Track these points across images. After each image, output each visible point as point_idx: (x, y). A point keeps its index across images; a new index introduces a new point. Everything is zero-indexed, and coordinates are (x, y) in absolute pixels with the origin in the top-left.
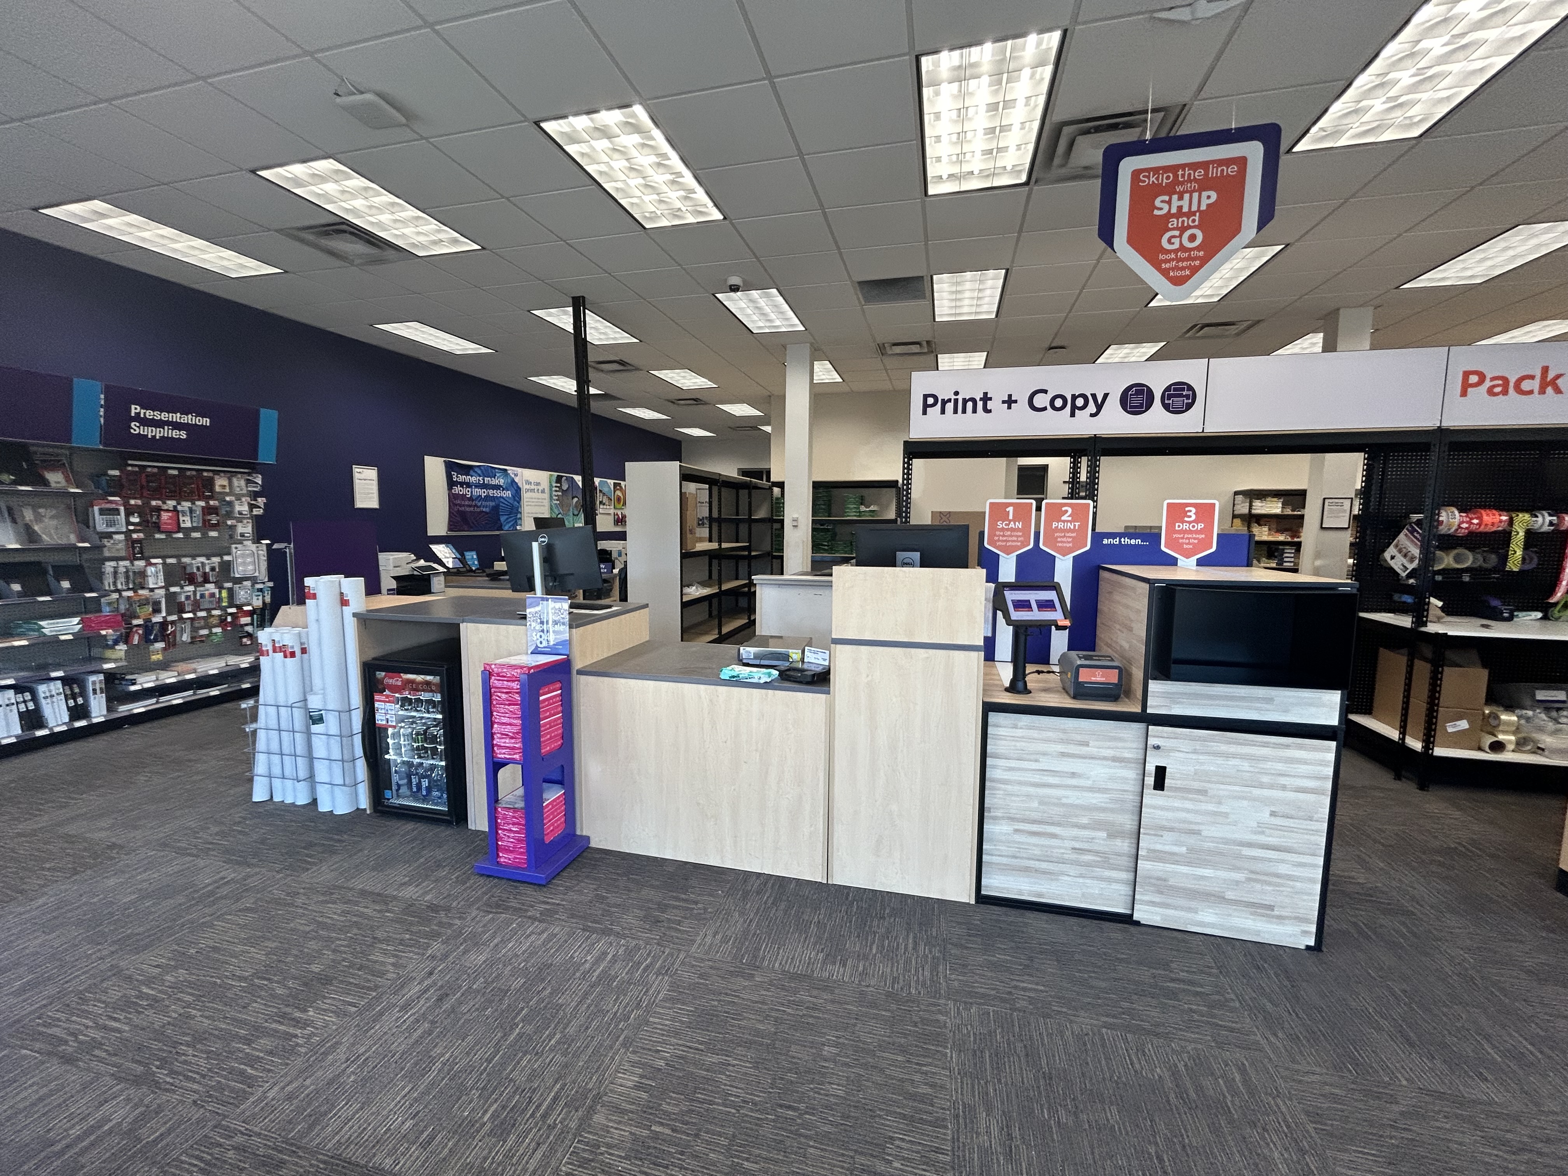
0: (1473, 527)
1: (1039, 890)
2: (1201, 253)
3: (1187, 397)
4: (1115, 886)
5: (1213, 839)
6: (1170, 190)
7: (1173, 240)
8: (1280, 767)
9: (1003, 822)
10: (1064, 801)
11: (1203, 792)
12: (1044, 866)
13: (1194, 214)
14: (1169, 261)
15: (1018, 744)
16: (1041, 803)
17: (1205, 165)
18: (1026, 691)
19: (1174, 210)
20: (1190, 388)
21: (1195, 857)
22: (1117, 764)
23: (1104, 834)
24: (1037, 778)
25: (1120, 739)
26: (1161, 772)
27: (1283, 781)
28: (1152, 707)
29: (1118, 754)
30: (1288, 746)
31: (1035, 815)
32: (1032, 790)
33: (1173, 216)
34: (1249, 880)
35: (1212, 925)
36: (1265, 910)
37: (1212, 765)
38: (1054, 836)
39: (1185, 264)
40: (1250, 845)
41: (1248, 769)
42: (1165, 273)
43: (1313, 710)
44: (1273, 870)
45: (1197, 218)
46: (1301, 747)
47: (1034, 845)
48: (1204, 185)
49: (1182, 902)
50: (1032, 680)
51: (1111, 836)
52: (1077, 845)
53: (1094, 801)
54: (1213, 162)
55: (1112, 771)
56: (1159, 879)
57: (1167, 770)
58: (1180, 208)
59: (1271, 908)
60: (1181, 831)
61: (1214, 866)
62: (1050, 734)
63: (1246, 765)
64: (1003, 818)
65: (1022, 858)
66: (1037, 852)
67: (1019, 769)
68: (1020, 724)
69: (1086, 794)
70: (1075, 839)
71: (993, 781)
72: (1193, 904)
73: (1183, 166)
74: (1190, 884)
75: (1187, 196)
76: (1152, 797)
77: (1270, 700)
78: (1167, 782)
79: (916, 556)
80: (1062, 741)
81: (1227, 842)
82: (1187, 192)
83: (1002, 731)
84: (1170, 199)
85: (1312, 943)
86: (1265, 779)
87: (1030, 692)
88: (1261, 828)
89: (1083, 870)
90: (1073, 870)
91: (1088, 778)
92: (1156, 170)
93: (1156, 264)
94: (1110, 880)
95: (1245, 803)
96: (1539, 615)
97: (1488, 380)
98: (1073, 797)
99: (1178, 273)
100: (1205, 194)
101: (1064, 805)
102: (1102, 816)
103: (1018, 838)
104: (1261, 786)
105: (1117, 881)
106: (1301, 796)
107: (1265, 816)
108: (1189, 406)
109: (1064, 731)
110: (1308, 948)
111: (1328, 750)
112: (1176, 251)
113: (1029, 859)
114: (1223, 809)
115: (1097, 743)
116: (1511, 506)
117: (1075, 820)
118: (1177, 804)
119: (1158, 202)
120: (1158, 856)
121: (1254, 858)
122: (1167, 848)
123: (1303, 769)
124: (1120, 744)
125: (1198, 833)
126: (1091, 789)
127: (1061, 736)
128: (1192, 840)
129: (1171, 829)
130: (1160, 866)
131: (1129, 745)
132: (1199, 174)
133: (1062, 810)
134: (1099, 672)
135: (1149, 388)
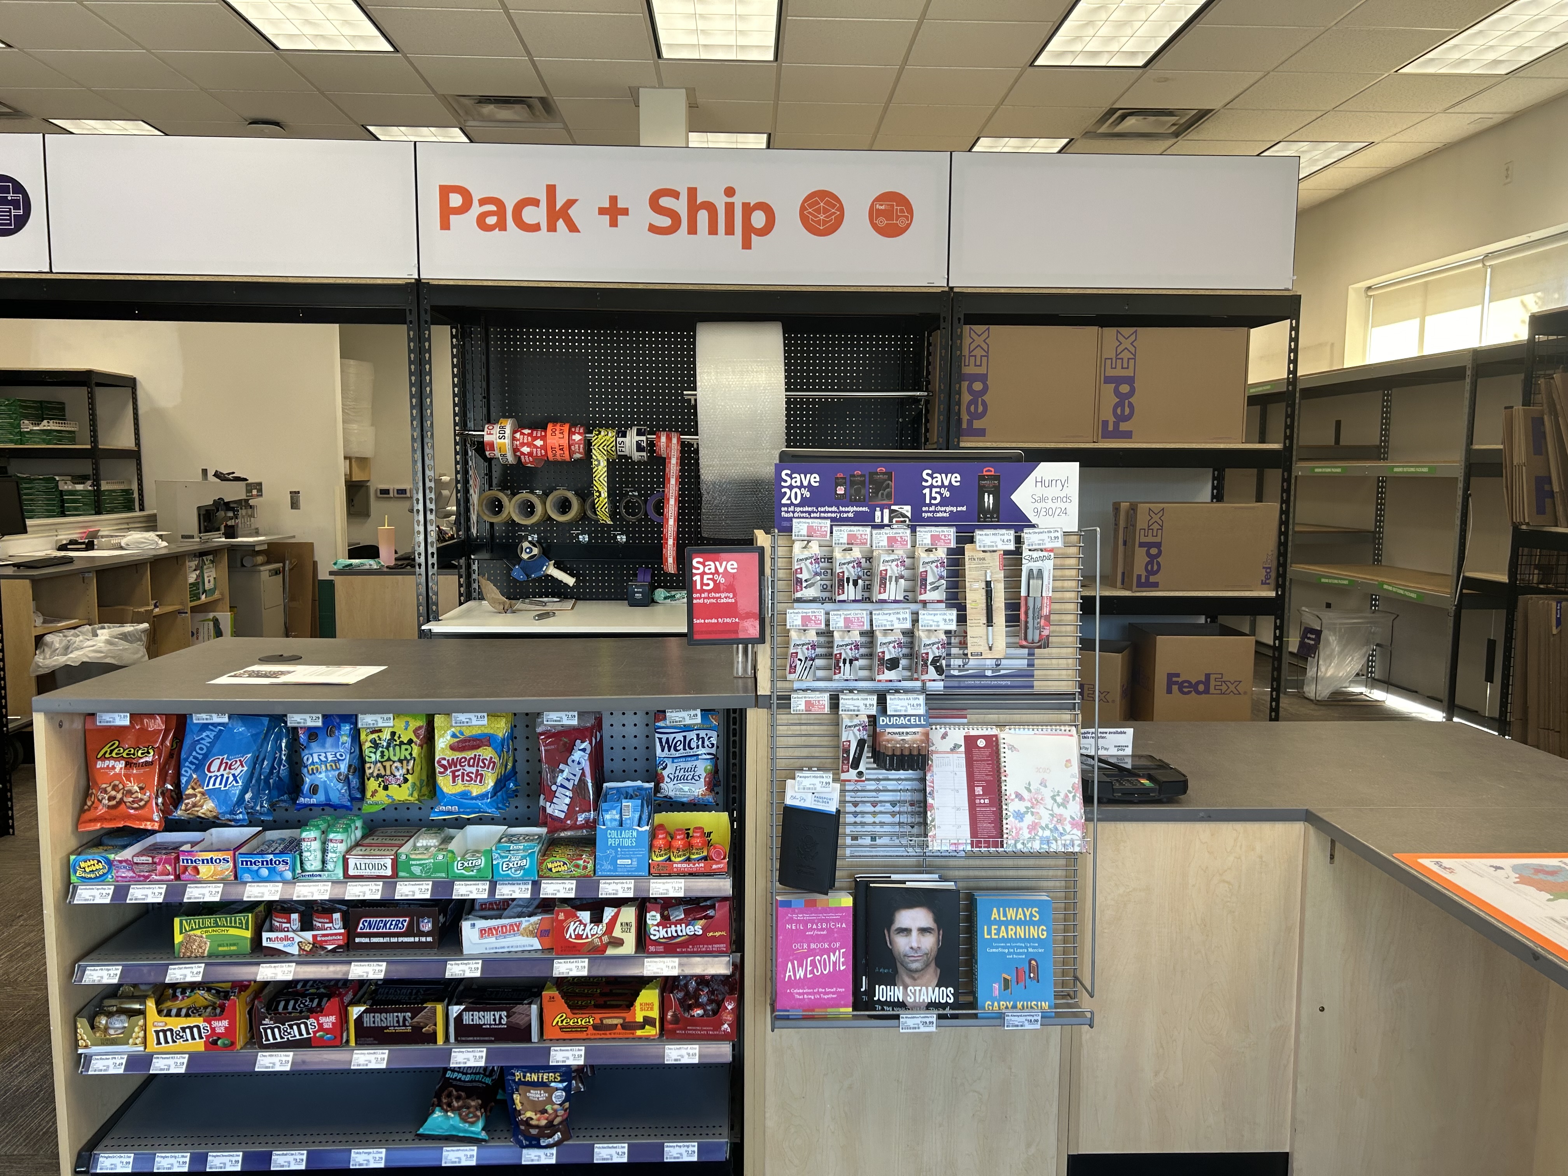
0: (539, 453)
3: (15, 204)
20: (19, 188)
97: (476, 203)
108: (21, 222)
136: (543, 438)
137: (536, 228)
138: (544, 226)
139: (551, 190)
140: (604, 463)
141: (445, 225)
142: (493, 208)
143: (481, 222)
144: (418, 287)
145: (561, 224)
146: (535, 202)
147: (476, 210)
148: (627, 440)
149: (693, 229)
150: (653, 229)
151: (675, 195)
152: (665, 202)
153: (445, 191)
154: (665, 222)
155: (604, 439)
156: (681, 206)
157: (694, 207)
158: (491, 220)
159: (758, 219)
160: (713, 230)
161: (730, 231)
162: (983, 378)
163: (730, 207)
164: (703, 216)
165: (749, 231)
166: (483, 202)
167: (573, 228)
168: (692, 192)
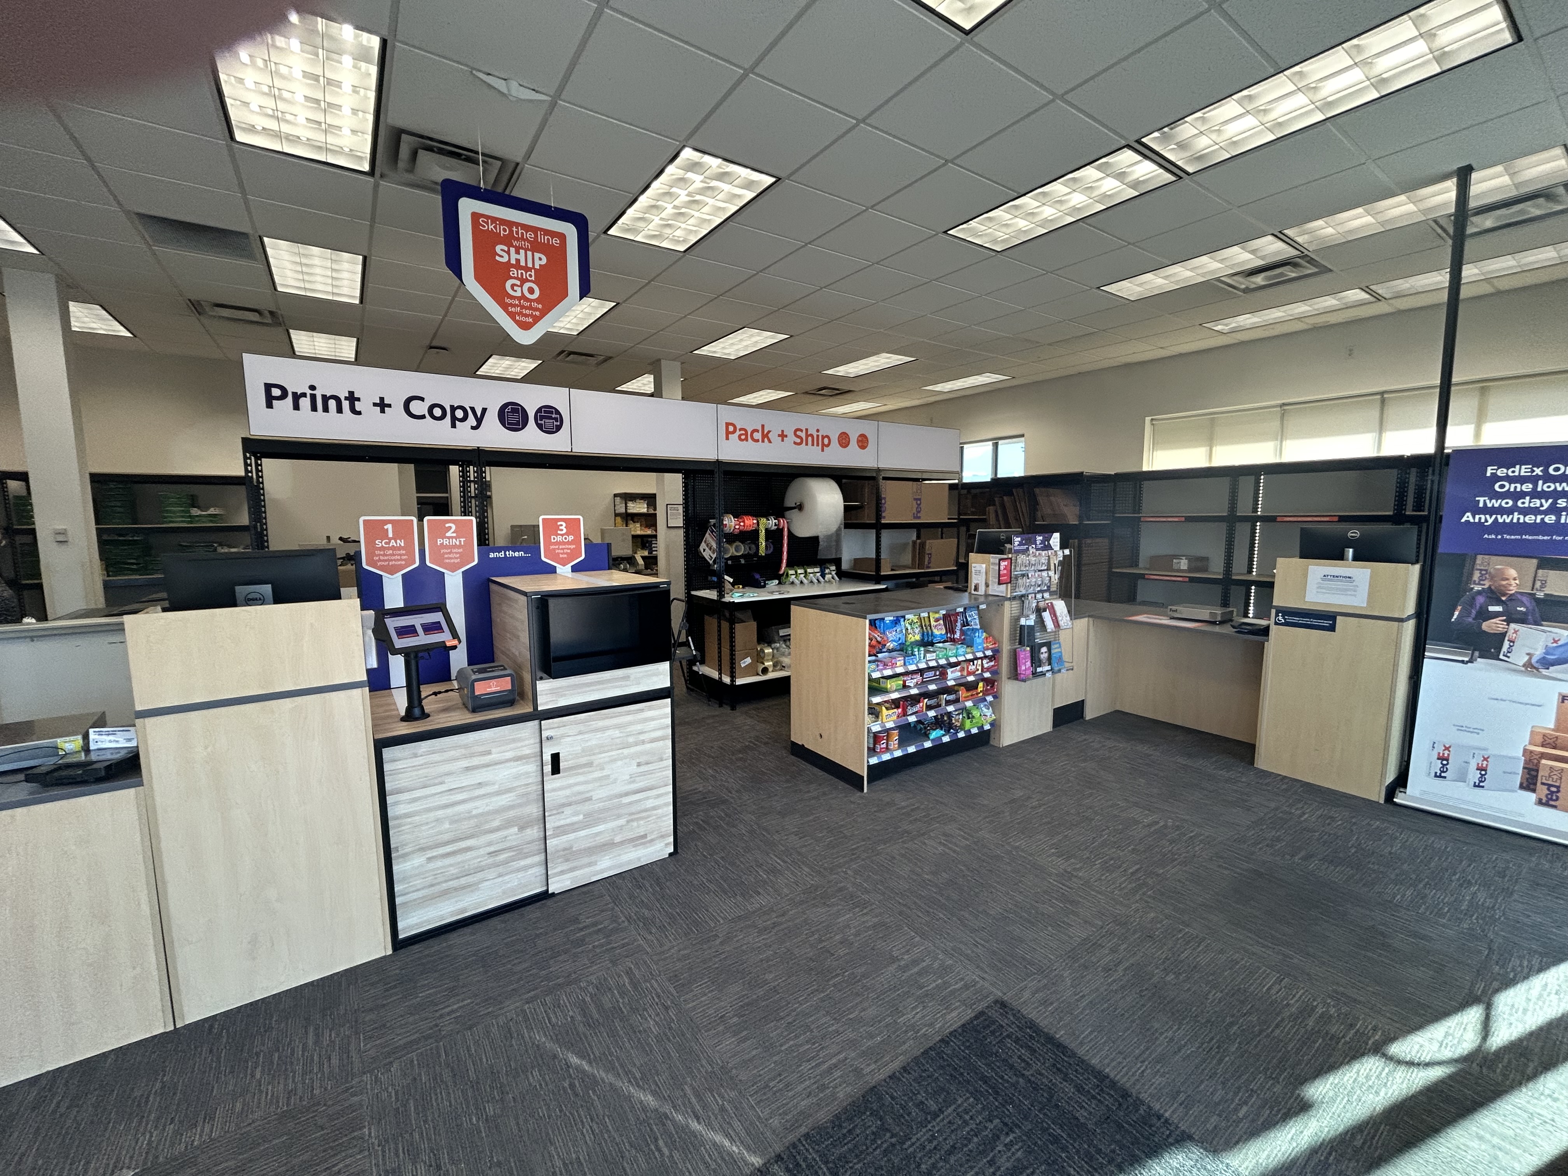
0: (742, 528)
1: (459, 907)
2: (540, 306)
3: (557, 421)
4: (531, 871)
5: (601, 800)
6: (508, 241)
7: (515, 288)
8: (639, 727)
9: (415, 855)
10: (474, 812)
11: (590, 764)
12: (463, 881)
13: (530, 269)
14: (515, 306)
15: (420, 772)
16: (452, 822)
17: (535, 230)
18: (425, 716)
19: (513, 262)
20: (558, 412)
21: (591, 820)
22: (519, 763)
23: (516, 829)
24: (445, 800)
25: (519, 740)
26: (556, 758)
27: (642, 737)
28: (542, 704)
29: (519, 754)
30: (642, 710)
31: (446, 837)
32: (440, 813)
33: (513, 266)
34: (628, 822)
35: (609, 868)
36: (640, 840)
37: (594, 740)
38: (468, 849)
39: (528, 312)
40: (627, 794)
41: (618, 735)
42: (512, 315)
43: (655, 679)
44: (643, 807)
45: (533, 274)
46: (650, 708)
47: (451, 865)
48: (536, 247)
49: (586, 860)
50: (429, 705)
51: (522, 829)
52: (492, 849)
53: (503, 803)
54: (541, 230)
55: (514, 770)
56: (565, 849)
57: (561, 755)
58: (518, 261)
59: (645, 836)
60: (577, 803)
61: (604, 821)
62: (452, 753)
63: (616, 733)
64: (413, 852)
65: (438, 884)
66: (454, 871)
67: (426, 797)
68: (420, 752)
69: (494, 799)
70: (490, 844)
71: (397, 818)
72: (593, 858)
73: (517, 225)
74: (590, 843)
75: (522, 252)
76: (552, 782)
77: (627, 678)
78: (562, 765)
79: (267, 589)
80: (465, 757)
81: (610, 798)
82: (522, 248)
83: (399, 765)
84: (509, 250)
85: (672, 850)
86: (631, 740)
87: (428, 716)
88: (632, 779)
89: (501, 869)
90: (491, 874)
91: (494, 784)
92: (494, 220)
93: (505, 307)
94: (525, 868)
95: (619, 763)
96: (777, 582)
97: (738, 430)
98: (481, 807)
99: (523, 319)
100: (537, 255)
101: (476, 816)
102: (511, 814)
103: (432, 865)
104: (628, 746)
105: (531, 866)
106: (654, 745)
107: (634, 768)
108: (559, 428)
109: (466, 746)
110: (671, 855)
111: (665, 706)
112: (519, 298)
113: (446, 881)
114: (605, 773)
115: (499, 749)
116: (758, 515)
117: (487, 827)
118: (572, 781)
119: (498, 248)
120: (562, 831)
121: (630, 803)
122: (568, 821)
123: (653, 724)
124: (519, 744)
125: (589, 799)
126: (498, 793)
127: (463, 751)
128: (587, 807)
129: (570, 804)
130: (564, 838)
131: (527, 742)
132: (530, 235)
133: (473, 822)
134: (493, 682)
135: (522, 408)
136: (744, 522)
137: (758, 441)
138: (761, 440)
139: (763, 426)
140: (763, 531)
141: (727, 438)
142: (743, 432)
144: (718, 463)
145: (766, 440)
146: (757, 431)
147: (738, 433)
148: (771, 522)
149: (807, 444)
150: (795, 443)
151: (802, 431)
152: (799, 433)
153: (727, 425)
154: (798, 441)
155: (763, 520)
156: (803, 435)
157: (807, 436)
158: (743, 437)
159: (826, 441)
160: (813, 445)
161: (818, 445)
162: (885, 498)
163: (818, 436)
164: (810, 439)
165: (823, 445)
166: (740, 430)
167: (770, 442)
168: (807, 430)
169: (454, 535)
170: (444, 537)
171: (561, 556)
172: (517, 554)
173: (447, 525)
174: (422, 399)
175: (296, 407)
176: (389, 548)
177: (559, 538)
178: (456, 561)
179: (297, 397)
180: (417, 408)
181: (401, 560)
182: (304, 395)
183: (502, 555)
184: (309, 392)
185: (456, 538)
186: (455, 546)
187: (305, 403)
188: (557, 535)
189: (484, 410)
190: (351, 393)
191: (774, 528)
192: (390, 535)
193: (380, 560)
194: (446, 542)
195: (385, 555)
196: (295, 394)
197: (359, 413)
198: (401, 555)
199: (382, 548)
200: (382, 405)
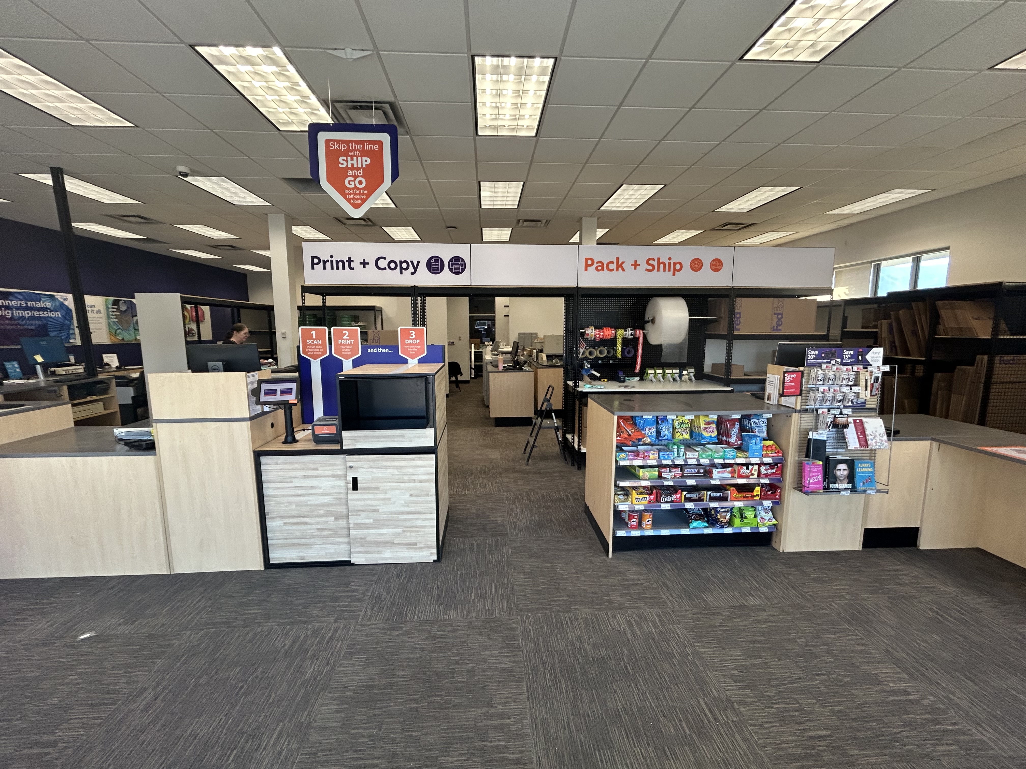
0: (601, 337)
1: (302, 555)
2: (366, 192)
3: (462, 265)
4: (342, 546)
5: (385, 513)
6: (346, 154)
7: (351, 183)
8: (411, 470)
9: (278, 519)
10: (309, 503)
11: (377, 488)
12: (303, 541)
13: (359, 169)
14: (350, 194)
15: (280, 473)
16: (297, 506)
17: (362, 142)
18: (295, 441)
19: (349, 166)
20: (463, 260)
21: (378, 524)
22: (334, 479)
23: (333, 519)
24: (293, 492)
25: (334, 465)
26: (355, 480)
27: (413, 477)
28: (345, 445)
29: (335, 473)
30: (413, 459)
31: (293, 513)
32: (291, 499)
33: (349, 169)
34: (404, 531)
35: (390, 558)
36: (412, 545)
37: (380, 473)
38: (306, 523)
39: (358, 197)
40: (402, 513)
41: (397, 473)
42: (349, 200)
43: (423, 439)
44: (414, 525)
45: (362, 172)
46: (420, 459)
47: (297, 530)
48: (364, 153)
49: (375, 549)
50: (298, 436)
51: (336, 519)
52: (319, 527)
53: (325, 501)
54: (366, 141)
55: (333, 483)
56: (361, 538)
57: (358, 479)
58: (352, 165)
59: (416, 544)
60: (369, 511)
61: (387, 526)
62: (297, 466)
63: (395, 472)
64: (276, 517)
65: (290, 538)
66: (298, 534)
67: (283, 488)
68: (279, 462)
69: (321, 498)
70: (318, 523)
71: (268, 496)
72: (380, 549)
73: (351, 141)
74: (377, 539)
75: (355, 158)
76: (353, 495)
77: (402, 436)
78: (359, 485)
79: (220, 364)
80: (303, 469)
81: (391, 513)
82: (355, 156)
83: (269, 467)
84: (347, 159)
85: (436, 559)
86: (406, 478)
87: (297, 441)
88: (407, 504)
89: (325, 540)
90: (319, 541)
91: (320, 488)
92: (338, 141)
93: (344, 195)
94: (339, 544)
95: (397, 492)
96: (639, 378)
97: (595, 263)
98: (313, 500)
99: (356, 202)
100: (364, 159)
101: (310, 505)
102: (330, 509)
103: (286, 527)
104: (404, 482)
105: (342, 543)
106: (422, 484)
107: (407, 497)
108: (463, 270)
109: (304, 463)
110: (434, 561)
111: (431, 459)
112: (353, 189)
113: (294, 538)
114: (388, 496)
115: (322, 468)
116: (614, 326)
117: (316, 513)
118: (366, 496)
119: (340, 160)
120: (359, 526)
121: (405, 520)
122: (363, 521)
123: (422, 470)
124: (335, 468)
125: (377, 511)
126: (323, 494)
127: (303, 466)
128: (375, 515)
129: (364, 511)
130: (361, 531)
131: (339, 467)
132: (360, 147)
133: (308, 508)
134: (325, 428)
135: (441, 259)
136: (604, 332)
137: (613, 270)
138: (615, 269)
139: (618, 259)
140: (620, 339)
141: (586, 270)
142: (600, 264)
143: (597, 269)
144: (578, 288)
145: (620, 269)
146: (612, 263)
147: (595, 265)
148: (627, 332)
149: (658, 270)
150: (647, 270)
151: (654, 260)
152: (651, 262)
153: (587, 260)
154: (651, 268)
155: (621, 332)
156: (655, 263)
157: (659, 264)
158: (600, 268)
159: (678, 267)
160: (664, 270)
161: (669, 270)
162: (740, 313)
163: (670, 263)
164: (662, 266)
165: (675, 270)
166: (597, 263)
167: (623, 270)
168: (659, 259)
169: (348, 338)
170: (342, 339)
171: (411, 353)
172: (384, 350)
173: (344, 332)
174: (384, 258)
175: (324, 268)
176: (313, 345)
177: (410, 341)
178: (348, 353)
179: (325, 262)
180: (382, 263)
181: (319, 352)
182: (328, 261)
183: (375, 351)
184: (330, 259)
185: (348, 340)
186: (348, 345)
187: (328, 265)
188: (409, 339)
189: (418, 262)
190: (349, 258)
191: (630, 337)
192: (314, 337)
193: (309, 351)
194: (343, 342)
195: (311, 348)
196: (324, 261)
197: (353, 269)
198: (319, 349)
199: (310, 345)
200: (364, 263)
